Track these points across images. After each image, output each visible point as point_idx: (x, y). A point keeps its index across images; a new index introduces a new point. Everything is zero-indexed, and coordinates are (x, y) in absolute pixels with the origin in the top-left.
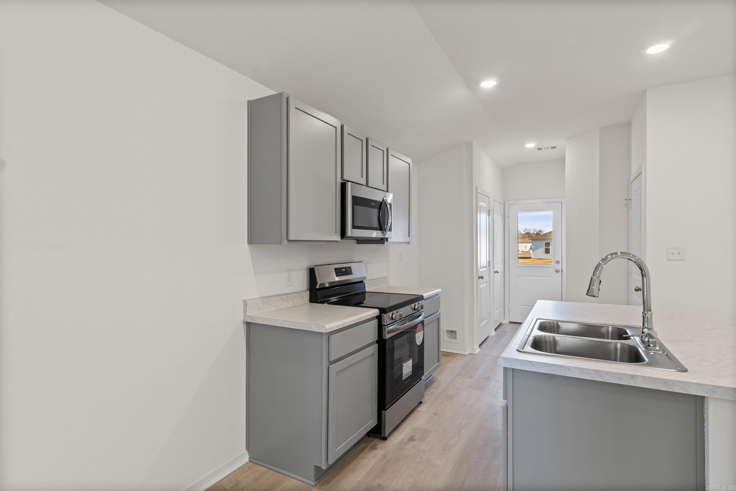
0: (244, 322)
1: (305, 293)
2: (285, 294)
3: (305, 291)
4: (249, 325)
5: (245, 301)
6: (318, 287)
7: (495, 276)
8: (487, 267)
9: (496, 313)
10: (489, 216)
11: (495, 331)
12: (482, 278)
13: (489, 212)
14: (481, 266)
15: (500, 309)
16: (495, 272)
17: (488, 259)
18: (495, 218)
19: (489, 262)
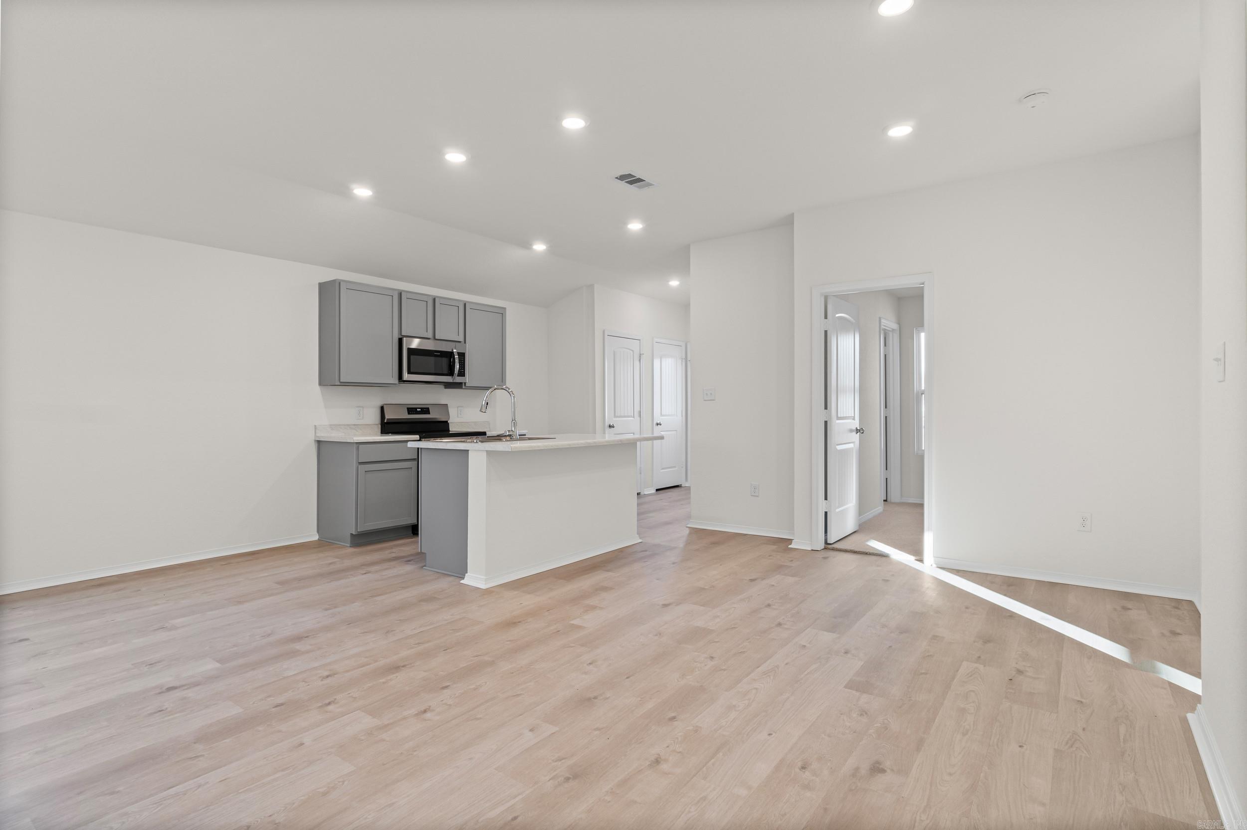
0: (315, 441)
1: (376, 426)
2: (355, 425)
3: (377, 425)
4: (319, 442)
5: (315, 426)
6: (385, 421)
7: (656, 428)
8: (634, 417)
9: (662, 471)
10: (640, 360)
11: (657, 490)
12: (613, 427)
13: (640, 357)
14: (616, 415)
15: (676, 469)
16: (657, 424)
17: (637, 409)
18: (657, 363)
19: (640, 412)
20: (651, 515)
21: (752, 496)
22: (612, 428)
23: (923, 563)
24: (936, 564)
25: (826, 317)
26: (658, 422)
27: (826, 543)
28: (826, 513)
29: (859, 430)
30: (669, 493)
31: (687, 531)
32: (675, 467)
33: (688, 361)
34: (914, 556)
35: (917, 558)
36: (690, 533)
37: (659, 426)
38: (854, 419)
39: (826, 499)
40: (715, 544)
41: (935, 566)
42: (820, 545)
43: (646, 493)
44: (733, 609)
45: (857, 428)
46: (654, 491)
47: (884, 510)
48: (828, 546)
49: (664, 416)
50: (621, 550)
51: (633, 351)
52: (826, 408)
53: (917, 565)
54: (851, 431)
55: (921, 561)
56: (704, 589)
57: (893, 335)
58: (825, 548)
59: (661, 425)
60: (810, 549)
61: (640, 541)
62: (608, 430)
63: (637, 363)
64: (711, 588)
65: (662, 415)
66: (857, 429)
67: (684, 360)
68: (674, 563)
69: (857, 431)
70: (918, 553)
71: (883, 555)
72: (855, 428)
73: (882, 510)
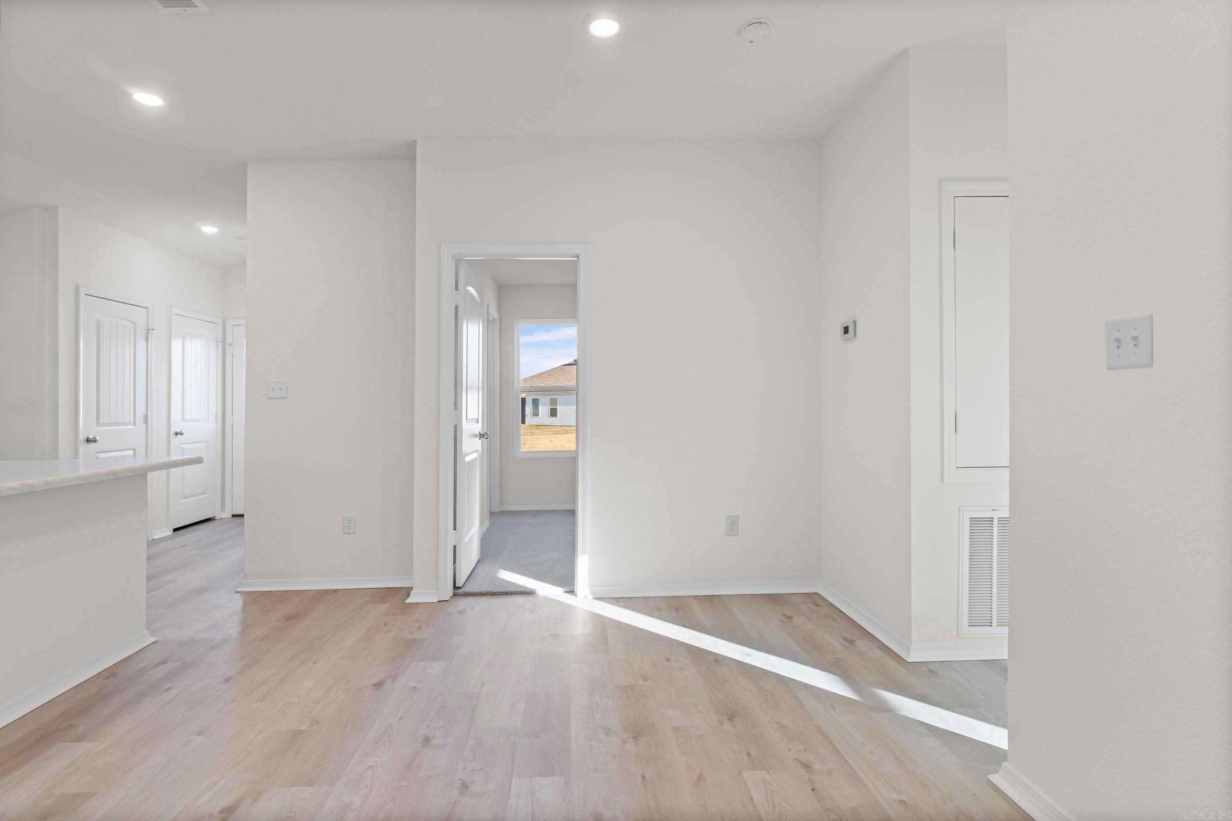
7: (175, 440)
8: (135, 424)
9: (182, 501)
10: (147, 339)
11: (175, 530)
12: (95, 441)
13: (148, 333)
14: (101, 422)
15: (207, 495)
16: (176, 434)
17: (141, 412)
18: (176, 345)
19: (146, 417)
20: (169, 577)
21: (344, 533)
22: (93, 444)
23: (576, 595)
24: (591, 594)
25: (457, 289)
26: (178, 431)
27: (455, 587)
28: (455, 547)
29: (483, 435)
30: (197, 533)
31: (237, 603)
32: (205, 493)
33: (227, 345)
34: (562, 587)
35: (566, 590)
36: (245, 605)
37: (179, 436)
38: (478, 422)
39: (455, 529)
40: (294, 617)
41: (590, 597)
42: (450, 591)
43: (156, 538)
44: (370, 772)
45: (480, 432)
46: (169, 532)
47: (490, 524)
48: (458, 591)
49: (187, 421)
50: (110, 673)
51: (134, 324)
52: (456, 408)
53: (568, 599)
54: (475, 436)
55: (572, 592)
56: (299, 733)
57: (493, 326)
58: (455, 595)
59: (182, 434)
60: (436, 601)
61: (152, 640)
62: (83, 448)
63: (142, 344)
64: (312, 725)
65: (183, 420)
66: (481, 435)
67: (220, 343)
68: (227, 680)
69: (481, 436)
70: (568, 582)
71: (528, 593)
72: (478, 433)
73: (488, 525)
